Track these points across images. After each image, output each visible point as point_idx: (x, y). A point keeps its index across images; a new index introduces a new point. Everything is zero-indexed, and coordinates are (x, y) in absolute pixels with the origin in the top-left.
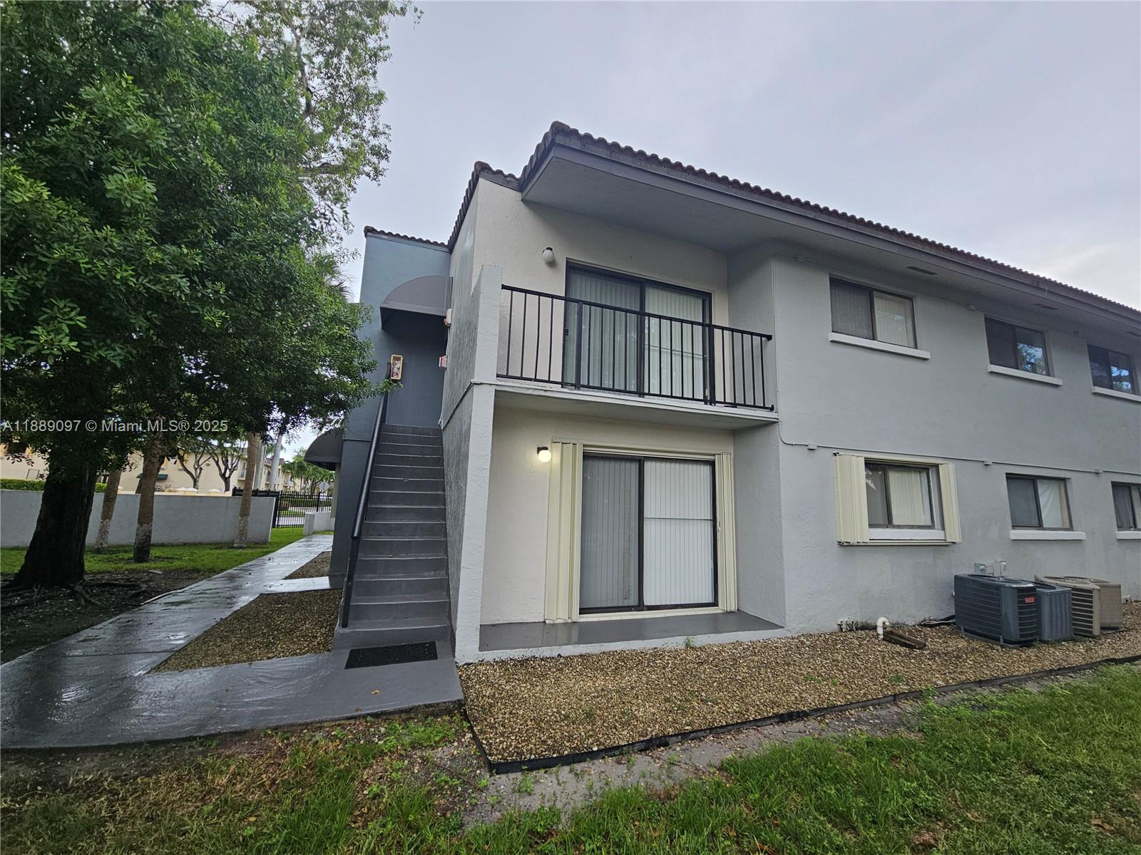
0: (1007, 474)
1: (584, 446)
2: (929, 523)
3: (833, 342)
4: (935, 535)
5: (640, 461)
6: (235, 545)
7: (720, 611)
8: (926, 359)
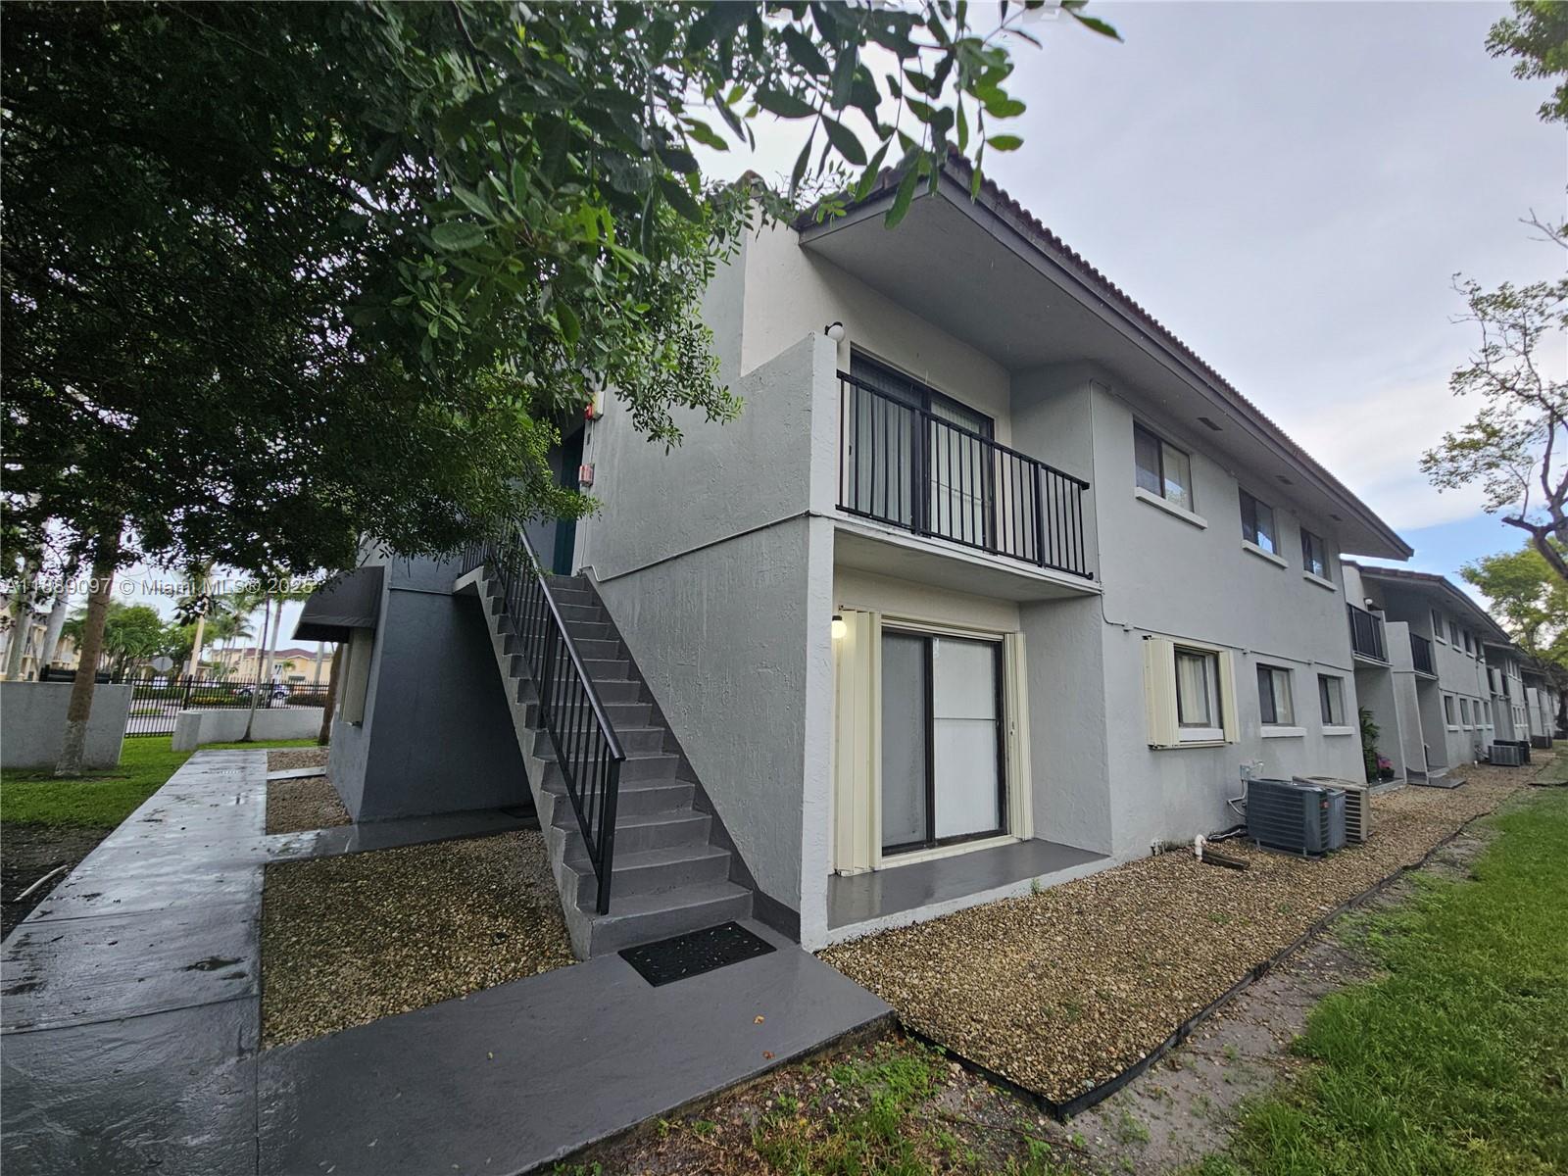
0: (1258, 664)
1: (884, 617)
2: (1205, 721)
3: (1139, 498)
4: (1212, 734)
5: (927, 641)
6: (58, 773)
7: (1015, 841)
8: (1202, 528)
